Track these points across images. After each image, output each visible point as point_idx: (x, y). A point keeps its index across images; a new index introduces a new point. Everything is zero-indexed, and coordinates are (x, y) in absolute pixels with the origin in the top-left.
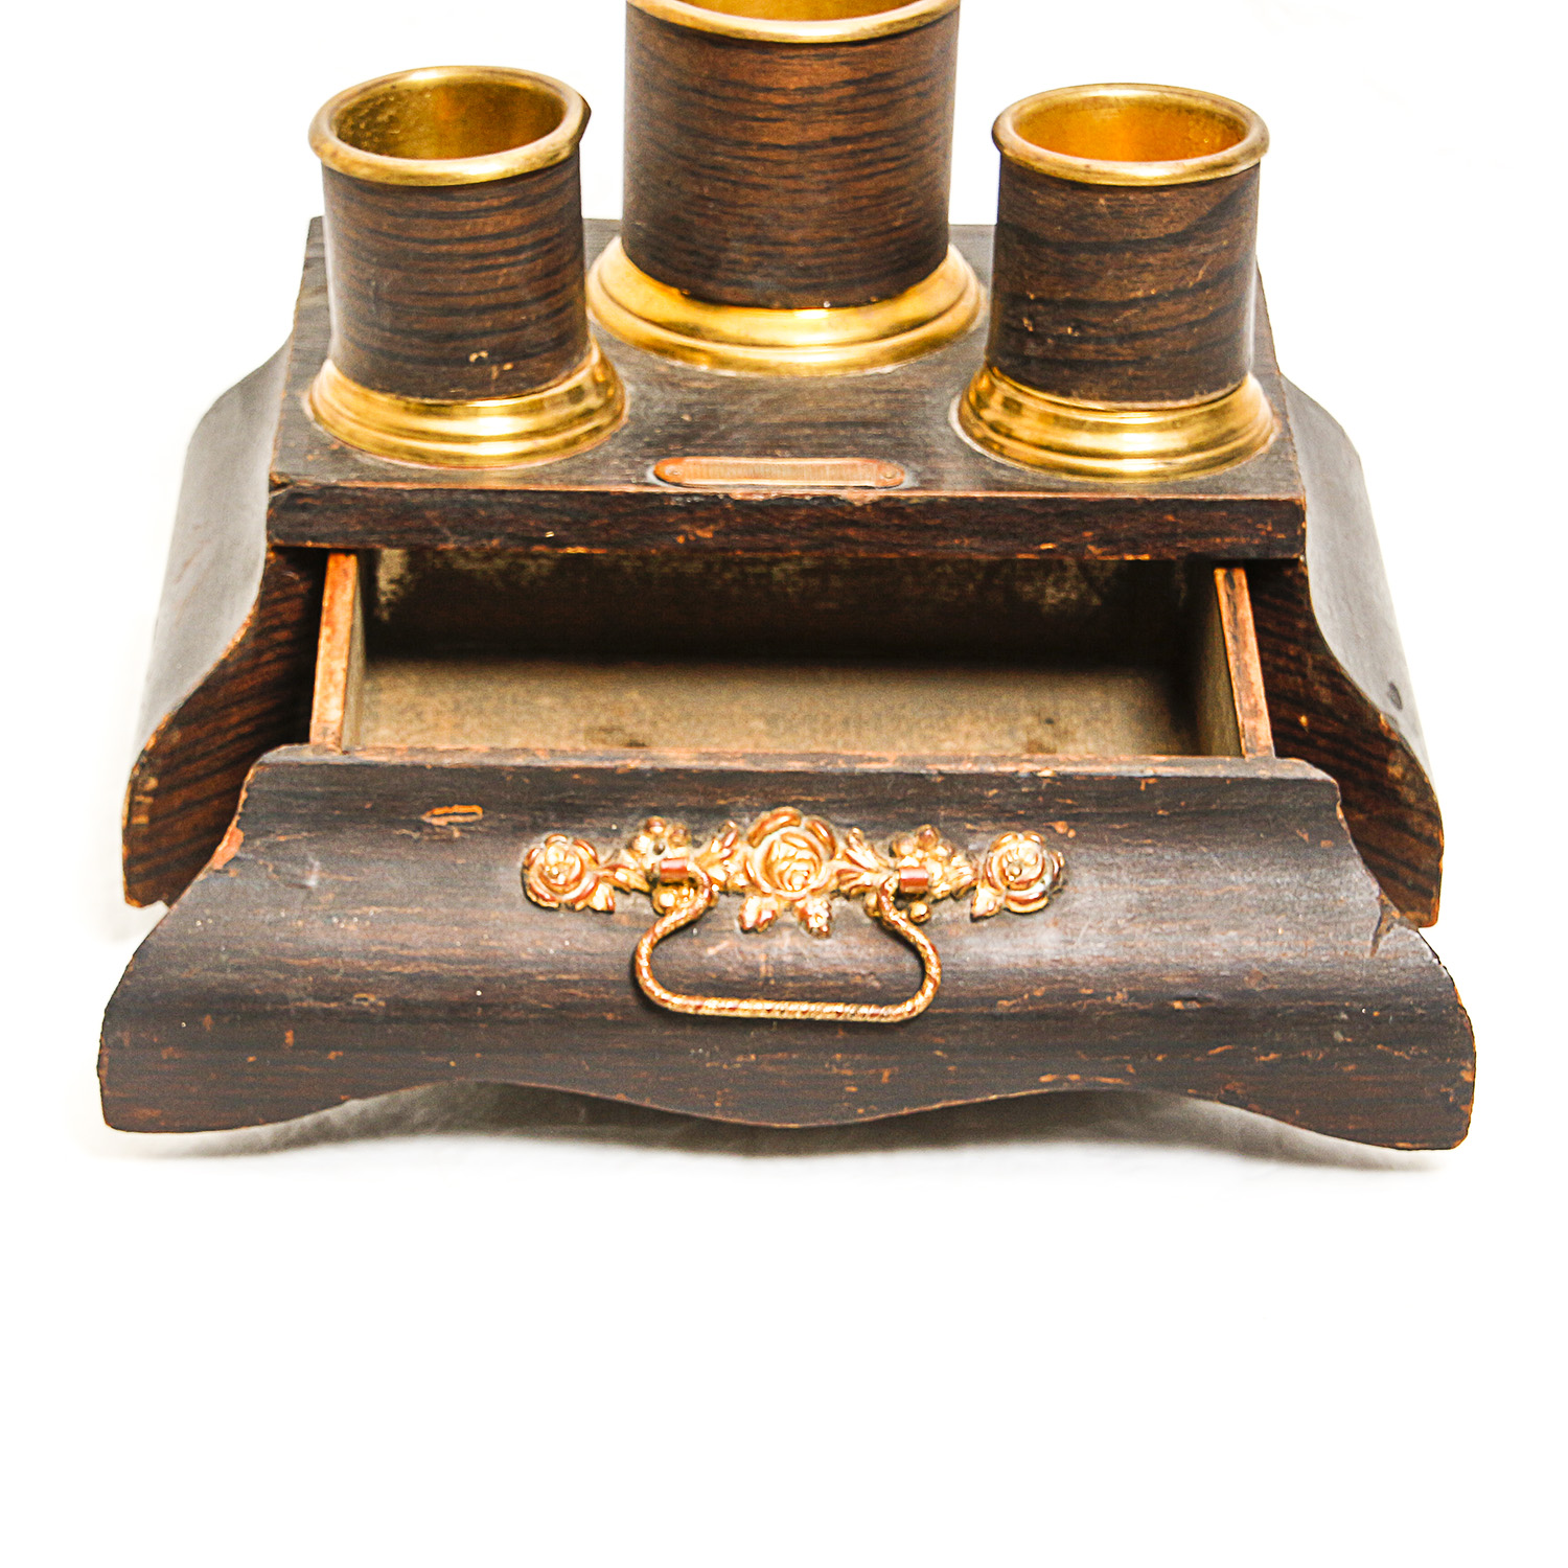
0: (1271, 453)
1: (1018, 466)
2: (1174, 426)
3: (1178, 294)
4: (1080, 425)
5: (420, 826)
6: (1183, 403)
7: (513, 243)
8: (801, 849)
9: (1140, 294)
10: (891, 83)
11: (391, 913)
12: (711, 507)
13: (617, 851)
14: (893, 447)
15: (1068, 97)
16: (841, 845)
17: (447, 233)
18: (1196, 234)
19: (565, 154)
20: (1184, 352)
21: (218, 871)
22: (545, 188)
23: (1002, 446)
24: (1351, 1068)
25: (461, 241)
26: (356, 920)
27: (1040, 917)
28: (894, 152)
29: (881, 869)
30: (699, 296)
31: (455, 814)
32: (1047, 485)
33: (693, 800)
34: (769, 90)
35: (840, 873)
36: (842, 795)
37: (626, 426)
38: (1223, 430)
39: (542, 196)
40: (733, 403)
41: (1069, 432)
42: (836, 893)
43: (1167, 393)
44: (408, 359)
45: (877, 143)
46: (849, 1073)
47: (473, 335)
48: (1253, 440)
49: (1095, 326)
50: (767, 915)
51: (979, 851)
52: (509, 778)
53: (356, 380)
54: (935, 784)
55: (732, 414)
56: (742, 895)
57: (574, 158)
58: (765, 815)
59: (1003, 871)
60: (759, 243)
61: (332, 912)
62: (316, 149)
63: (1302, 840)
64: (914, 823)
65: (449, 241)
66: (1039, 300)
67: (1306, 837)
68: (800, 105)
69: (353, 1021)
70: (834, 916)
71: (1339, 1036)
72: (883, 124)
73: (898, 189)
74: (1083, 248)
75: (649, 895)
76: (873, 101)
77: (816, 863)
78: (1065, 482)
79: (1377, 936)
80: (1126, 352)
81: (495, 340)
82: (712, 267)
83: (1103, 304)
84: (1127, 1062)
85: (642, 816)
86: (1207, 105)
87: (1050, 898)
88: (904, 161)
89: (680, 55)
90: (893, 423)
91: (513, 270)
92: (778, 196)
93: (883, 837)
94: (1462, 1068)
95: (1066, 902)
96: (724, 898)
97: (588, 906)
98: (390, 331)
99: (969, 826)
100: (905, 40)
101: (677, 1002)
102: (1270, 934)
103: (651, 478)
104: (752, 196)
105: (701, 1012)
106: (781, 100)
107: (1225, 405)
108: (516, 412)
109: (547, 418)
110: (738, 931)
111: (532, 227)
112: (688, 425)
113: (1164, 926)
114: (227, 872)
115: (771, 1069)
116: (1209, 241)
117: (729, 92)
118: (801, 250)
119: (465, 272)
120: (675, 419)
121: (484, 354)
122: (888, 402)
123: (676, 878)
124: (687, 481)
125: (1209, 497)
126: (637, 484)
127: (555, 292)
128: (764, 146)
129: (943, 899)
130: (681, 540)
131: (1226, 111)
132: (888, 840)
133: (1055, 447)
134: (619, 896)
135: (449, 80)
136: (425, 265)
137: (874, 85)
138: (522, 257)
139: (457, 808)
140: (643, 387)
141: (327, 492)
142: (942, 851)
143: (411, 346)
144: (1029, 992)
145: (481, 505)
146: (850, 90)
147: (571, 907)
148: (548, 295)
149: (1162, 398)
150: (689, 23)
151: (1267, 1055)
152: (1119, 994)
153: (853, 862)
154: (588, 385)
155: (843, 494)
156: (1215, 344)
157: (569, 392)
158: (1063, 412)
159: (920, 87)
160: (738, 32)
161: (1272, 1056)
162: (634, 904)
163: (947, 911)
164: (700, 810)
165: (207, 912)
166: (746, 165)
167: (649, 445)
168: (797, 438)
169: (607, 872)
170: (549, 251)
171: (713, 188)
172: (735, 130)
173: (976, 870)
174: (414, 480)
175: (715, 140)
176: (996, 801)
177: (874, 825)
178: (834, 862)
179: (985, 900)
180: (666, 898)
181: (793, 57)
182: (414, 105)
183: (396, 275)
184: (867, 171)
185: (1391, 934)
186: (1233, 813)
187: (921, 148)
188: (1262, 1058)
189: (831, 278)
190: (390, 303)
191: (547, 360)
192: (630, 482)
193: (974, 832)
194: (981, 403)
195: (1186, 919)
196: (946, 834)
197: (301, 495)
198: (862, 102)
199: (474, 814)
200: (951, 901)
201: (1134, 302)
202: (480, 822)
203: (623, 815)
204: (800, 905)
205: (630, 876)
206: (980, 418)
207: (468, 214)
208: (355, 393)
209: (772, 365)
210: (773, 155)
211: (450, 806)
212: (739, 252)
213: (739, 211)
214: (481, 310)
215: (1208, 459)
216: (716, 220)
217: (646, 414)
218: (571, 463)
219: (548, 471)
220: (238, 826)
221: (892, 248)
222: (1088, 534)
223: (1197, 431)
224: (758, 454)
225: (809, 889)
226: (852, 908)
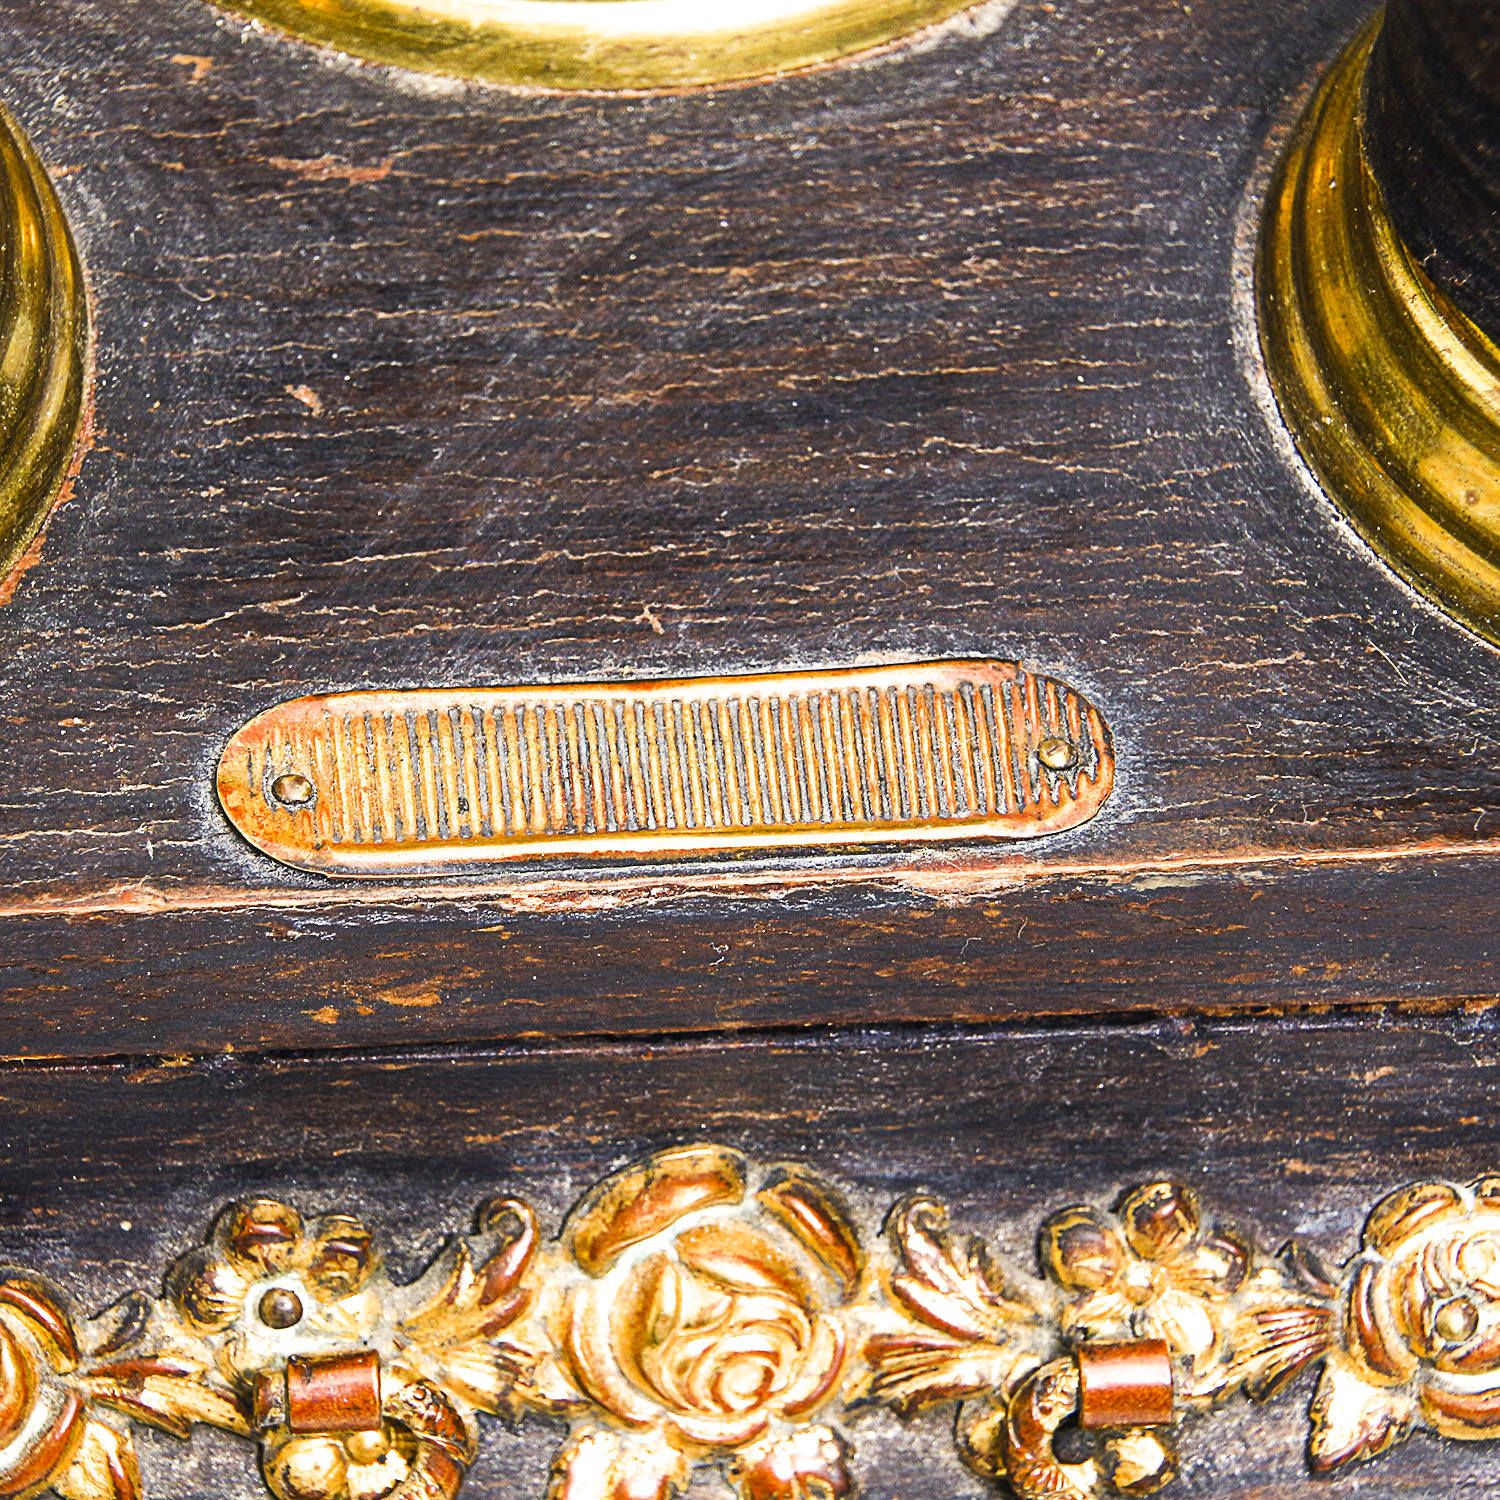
13: (136, 1310)
16: (878, 1254)
33: (389, 1140)
35: (877, 1351)
36: (881, 1102)
42: (866, 1407)
51: (1331, 1244)
54: (1188, 1061)
56: (560, 1430)
58: (627, 1181)
59: (1414, 1317)
70: (860, 1479)
75: (251, 1439)
77: (800, 1329)
85: (214, 1192)
93: (1016, 1212)
96: (501, 1439)
99: (1295, 1166)
132: (1033, 1223)
134: (151, 1450)
153: (920, 1314)
162: (205, 1472)
164: (411, 1165)
169: (106, 1386)
173: (1324, 1315)
177: (981, 1179)
178: (858, 1314)
179: (1355, 1405)
193: (1316, 1180)
196: (1221, 1196)
200: (1244, 1408)
203: (154, 1190)
204: (751, 1455)
225: (777, 1403)
226: (917, 1446)
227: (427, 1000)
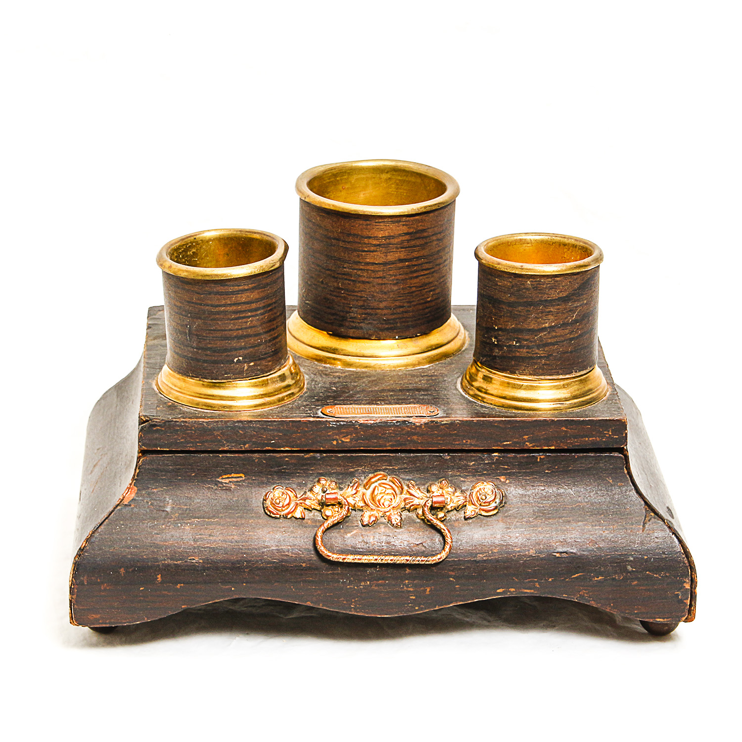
0: (608, 400)
1: (492, 406)
2: (564, 386)
3: (565, 325)
4: (520, 387)
5: (217, 483)
6: (568, 376)
7: (254, 306)
8: (388, 489)
9: (547, 325)
10: (425, 234)
11: (205, 521)
12: (349, 427)
13: (305, 492)
14: (433, 399)
15: (508, 239)
16: (405, 488)
17: (223, 302)
18: (572, 297)
19: (277, 265)
20: (567, 352)
21: (126, 505)
22: (268, 281)
23: (483, 398)
24: (635, 583)
25: (230, 305)
26: (189, 524)
27: (494, 518)
28: (427, 266)
29: (424, 497)
30: (337, 334)
31: (232, 477)
32: (506, 414)
33: (339, 470)
34: (370, 238)
35: (405, 500)
36: (405, 466)
37: (306, 393)
38: (587, 388)
39: (267, 284)
40: (355, 382)
41: (515, 390)
42: (404, 509)
43: (560, 371)
44: (205, 361)
45: (420, 262)
46: (411, 589)
47: (236, 349)
48: (599, 394)
49: (526, 340)
50: (373, 519)
51: (467, 490)
52: (256, 461)
53: (179, 373)
54: (447, 460)
55: (355, 387)
56: (362, 510)
57: (281, 268)
58: (371, 475)
59: (478, 498)
60: (365, 309)
61: (177, 522)
62: (161, 265)
63: (609, 482)
64: (437, 478)
65: (224, 305)
66: (499, 329)
67: (611, 481)
68: (384, 244)
69: (188, 570)
70: (403, 518)
71: (629, 568)
72: (421, 253)
73: (430, 283)
74: (520, 304)
75: (320, 511)
76: (418, 242)
77: (395, 495)
78: (514, 413)
79: (644, 524)
80: (541, 352)
81: (246, 352)
82: (343, 320)
83: (530, 330)
84: (536, 582)
85: (316, 477)
86: (573, 242)
87: (499, 510)
88: (433, 270)
89: (328, 222)
90: (431, 390)
91: (254, 319)
92: (374, 286)
93: (424, 485)
94: (685, 582)
95: (506, 511)
96: (354, 512)
97: (293, 516)
98: (196, 348)
99: (462, 479)
100: (432, 215)
101: (334, 557)
102: (597, 523)
103: (320, 415)
104: (362, 286)
105: (345, 561)
106: (375, 242)
107: (587, 378)
108: (256, 386)
109: (270, 388)
110: (361, 526)
111: (262, 299)
112: (335, 391)
113: (550, 521)
114: (130, 505)
115: (376, 588)
116: (578, 301)
117: (351, 239)
118: (385, 311)
119: (232, 319)
120: (328, 390)
121: (241, 358)
122: (428, 380)
123: (333, 502)
124: (337, 415)
125: (582, 419)
126: (314, 417)
127: (274, 329)
128: (368, 264)
129: (451, 511)
130: (335, 443)
131: (581, 244)
132: (426, 486)
133: (508, 397)
134: (306, 512)
135: (220, 235)
136: (213, 317)
137: (418, 235)
138: (259, 312)
139: (233, 475)
140: (312, 376)
141: (167, 424)
142: (450, 490)
143: (207, 355)
144: (491, 550)
145: (240, 428)
146: (407, 237)
147: (285, 517)
148: (270, 331)
149: (558, 374)
150: (332, 208)
151: (598, 578)
152: (531, 550)
153: (411, 495)
154: (288, 373)
155: (411, 420)
156: (581, 349)
157: (279, 376)
158: (512, 381)
159: (439, 236)
160: (355, 211)
161: (600, 578)
162: (314, 515)
163: (453, 516)
164: (342, 474)
165: (122, 522)
166: (359, 272)
167: (318, 400)
168: (387, 396)
169: (301, 502)
170: (271, 310)
171: (343, 284)
172: (354, 257)
173: (466, 497)
174: (209, 418)
175: (345, 261)
176: (473, 467)
177: (419, 479)
178: (403, 495)
179: (470, 510)
180: (328, 512)
181: (380, 222)
182: (204, 247)
183: (199, 322)
184: (415, 275)
185: (650, 523)
186: (578, 471)
187: (439, 264)
188: (596, 579)
189: (398, 325)
190: (197, 335)
191: (270, 361)
192: (310, 416)
193: (464, 481)
194: (472, 379)
195: (560, 518)
196: (451, 482)
197: (155, 426)
198: (413, 243)
199: (241, 477)
200: (455, 511)
201: (544, 329)
202: (243, 481)
203: (308, 477)
204: (388, 514)
205: (311, 503)
206: (472, 386)
207: (233, 293)
208: (179, 379)
209: (372, 365)
210: (372, 268)
211: (231, 474)
212: (356, 313)
213: (356, 294)
214: (239, 338)
215: (580, 402)
216: (345, 298)
217: (315, 387)
218: (281, 409)
219: (272, 411)
220: (134, 485)
221: (427, 310)
222: (526, 437)
223: (574, 389)
224: (369, 404)
225: (391, 507)
226: (411, 515)
227: (348, 440)
